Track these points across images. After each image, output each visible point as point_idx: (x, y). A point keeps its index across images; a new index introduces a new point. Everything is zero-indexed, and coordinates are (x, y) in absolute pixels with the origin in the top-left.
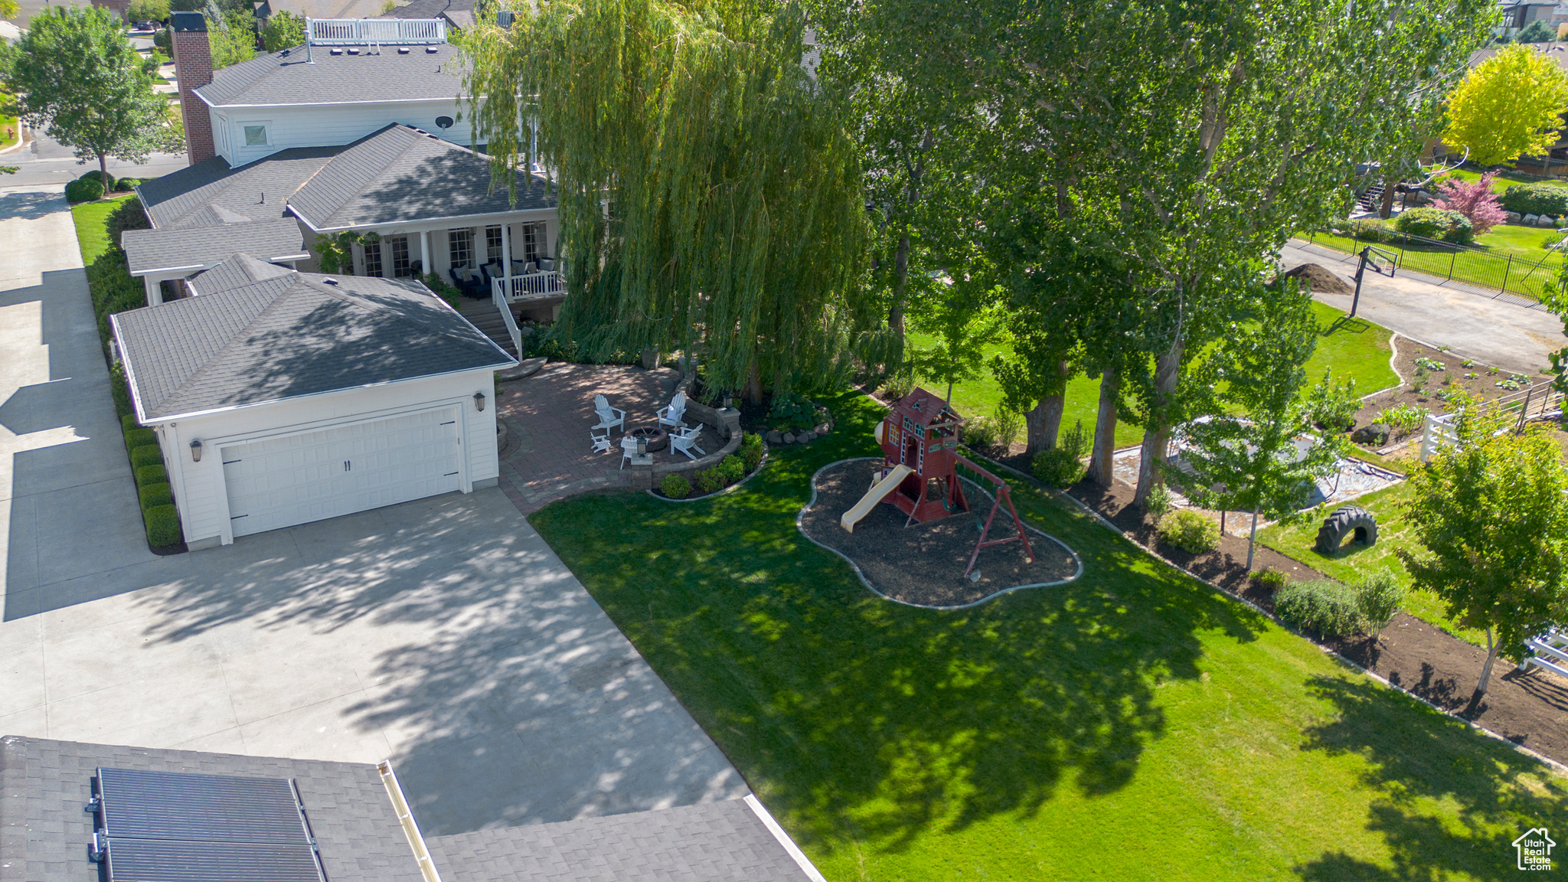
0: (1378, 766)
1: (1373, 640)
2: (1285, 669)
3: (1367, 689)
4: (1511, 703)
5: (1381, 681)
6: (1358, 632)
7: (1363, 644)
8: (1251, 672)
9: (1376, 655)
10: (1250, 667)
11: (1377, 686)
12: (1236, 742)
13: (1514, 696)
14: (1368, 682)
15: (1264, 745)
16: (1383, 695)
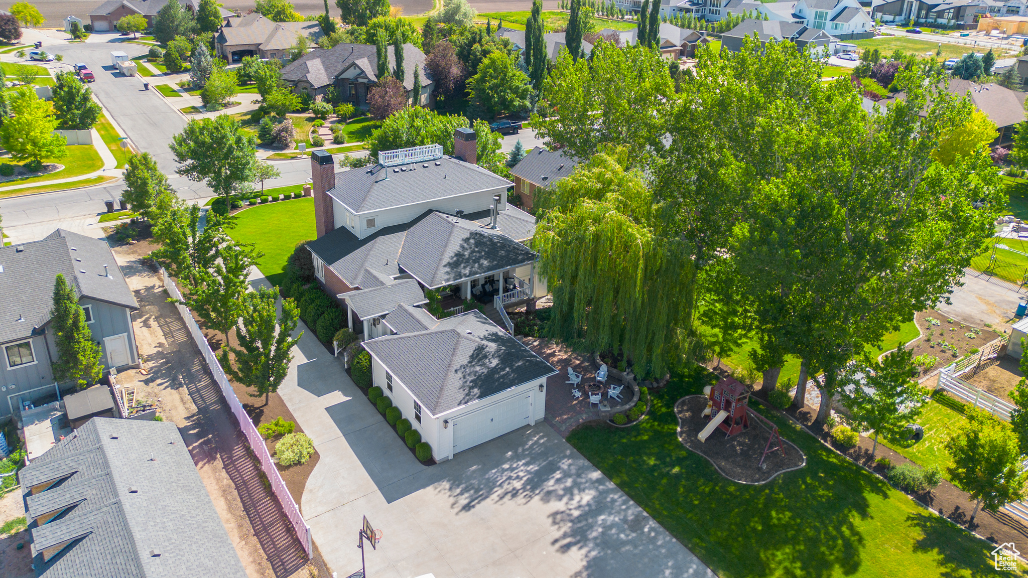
0: (942, 556)
1: (929, 492)
2: (898, 509)
3: (930, 518)
4: (985, 522)
5: (936, 513)
6: (923, 489)
7: (925, 494)
8: (885, 512)
9: (932, 499)
10: (884, 509)
11: (934, 516)
12: (886, 546)
13: (986, 519)
14: (931, 514)
15: (897, 547)
16: (936, 519)
